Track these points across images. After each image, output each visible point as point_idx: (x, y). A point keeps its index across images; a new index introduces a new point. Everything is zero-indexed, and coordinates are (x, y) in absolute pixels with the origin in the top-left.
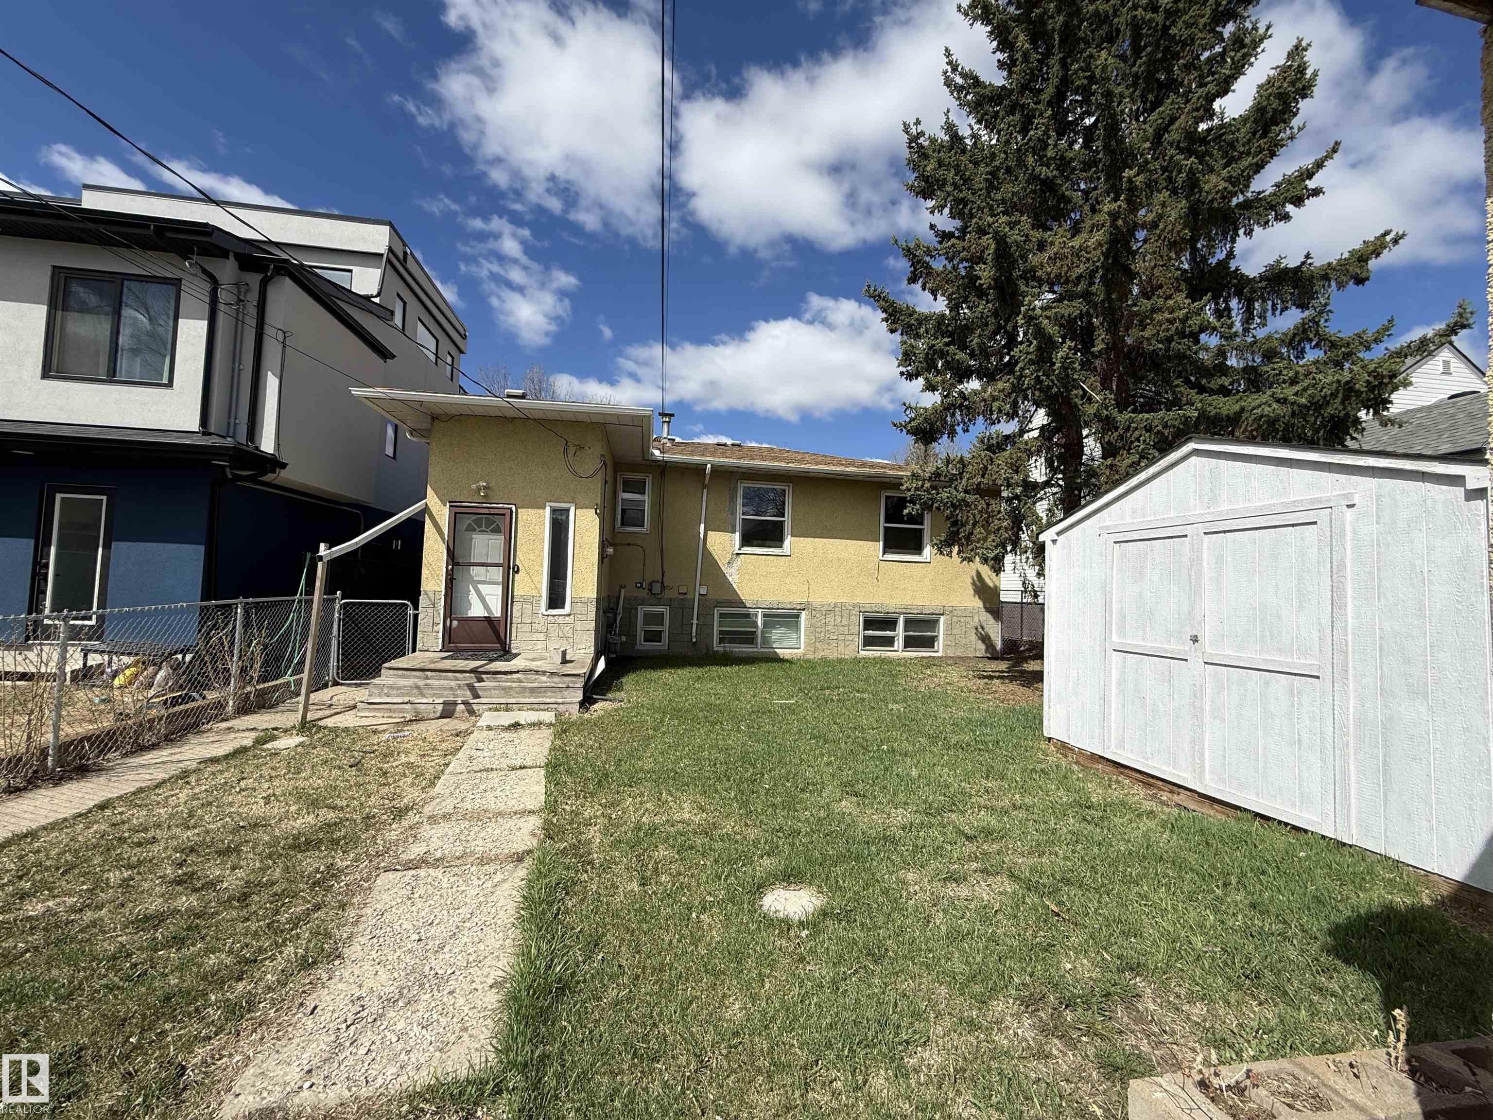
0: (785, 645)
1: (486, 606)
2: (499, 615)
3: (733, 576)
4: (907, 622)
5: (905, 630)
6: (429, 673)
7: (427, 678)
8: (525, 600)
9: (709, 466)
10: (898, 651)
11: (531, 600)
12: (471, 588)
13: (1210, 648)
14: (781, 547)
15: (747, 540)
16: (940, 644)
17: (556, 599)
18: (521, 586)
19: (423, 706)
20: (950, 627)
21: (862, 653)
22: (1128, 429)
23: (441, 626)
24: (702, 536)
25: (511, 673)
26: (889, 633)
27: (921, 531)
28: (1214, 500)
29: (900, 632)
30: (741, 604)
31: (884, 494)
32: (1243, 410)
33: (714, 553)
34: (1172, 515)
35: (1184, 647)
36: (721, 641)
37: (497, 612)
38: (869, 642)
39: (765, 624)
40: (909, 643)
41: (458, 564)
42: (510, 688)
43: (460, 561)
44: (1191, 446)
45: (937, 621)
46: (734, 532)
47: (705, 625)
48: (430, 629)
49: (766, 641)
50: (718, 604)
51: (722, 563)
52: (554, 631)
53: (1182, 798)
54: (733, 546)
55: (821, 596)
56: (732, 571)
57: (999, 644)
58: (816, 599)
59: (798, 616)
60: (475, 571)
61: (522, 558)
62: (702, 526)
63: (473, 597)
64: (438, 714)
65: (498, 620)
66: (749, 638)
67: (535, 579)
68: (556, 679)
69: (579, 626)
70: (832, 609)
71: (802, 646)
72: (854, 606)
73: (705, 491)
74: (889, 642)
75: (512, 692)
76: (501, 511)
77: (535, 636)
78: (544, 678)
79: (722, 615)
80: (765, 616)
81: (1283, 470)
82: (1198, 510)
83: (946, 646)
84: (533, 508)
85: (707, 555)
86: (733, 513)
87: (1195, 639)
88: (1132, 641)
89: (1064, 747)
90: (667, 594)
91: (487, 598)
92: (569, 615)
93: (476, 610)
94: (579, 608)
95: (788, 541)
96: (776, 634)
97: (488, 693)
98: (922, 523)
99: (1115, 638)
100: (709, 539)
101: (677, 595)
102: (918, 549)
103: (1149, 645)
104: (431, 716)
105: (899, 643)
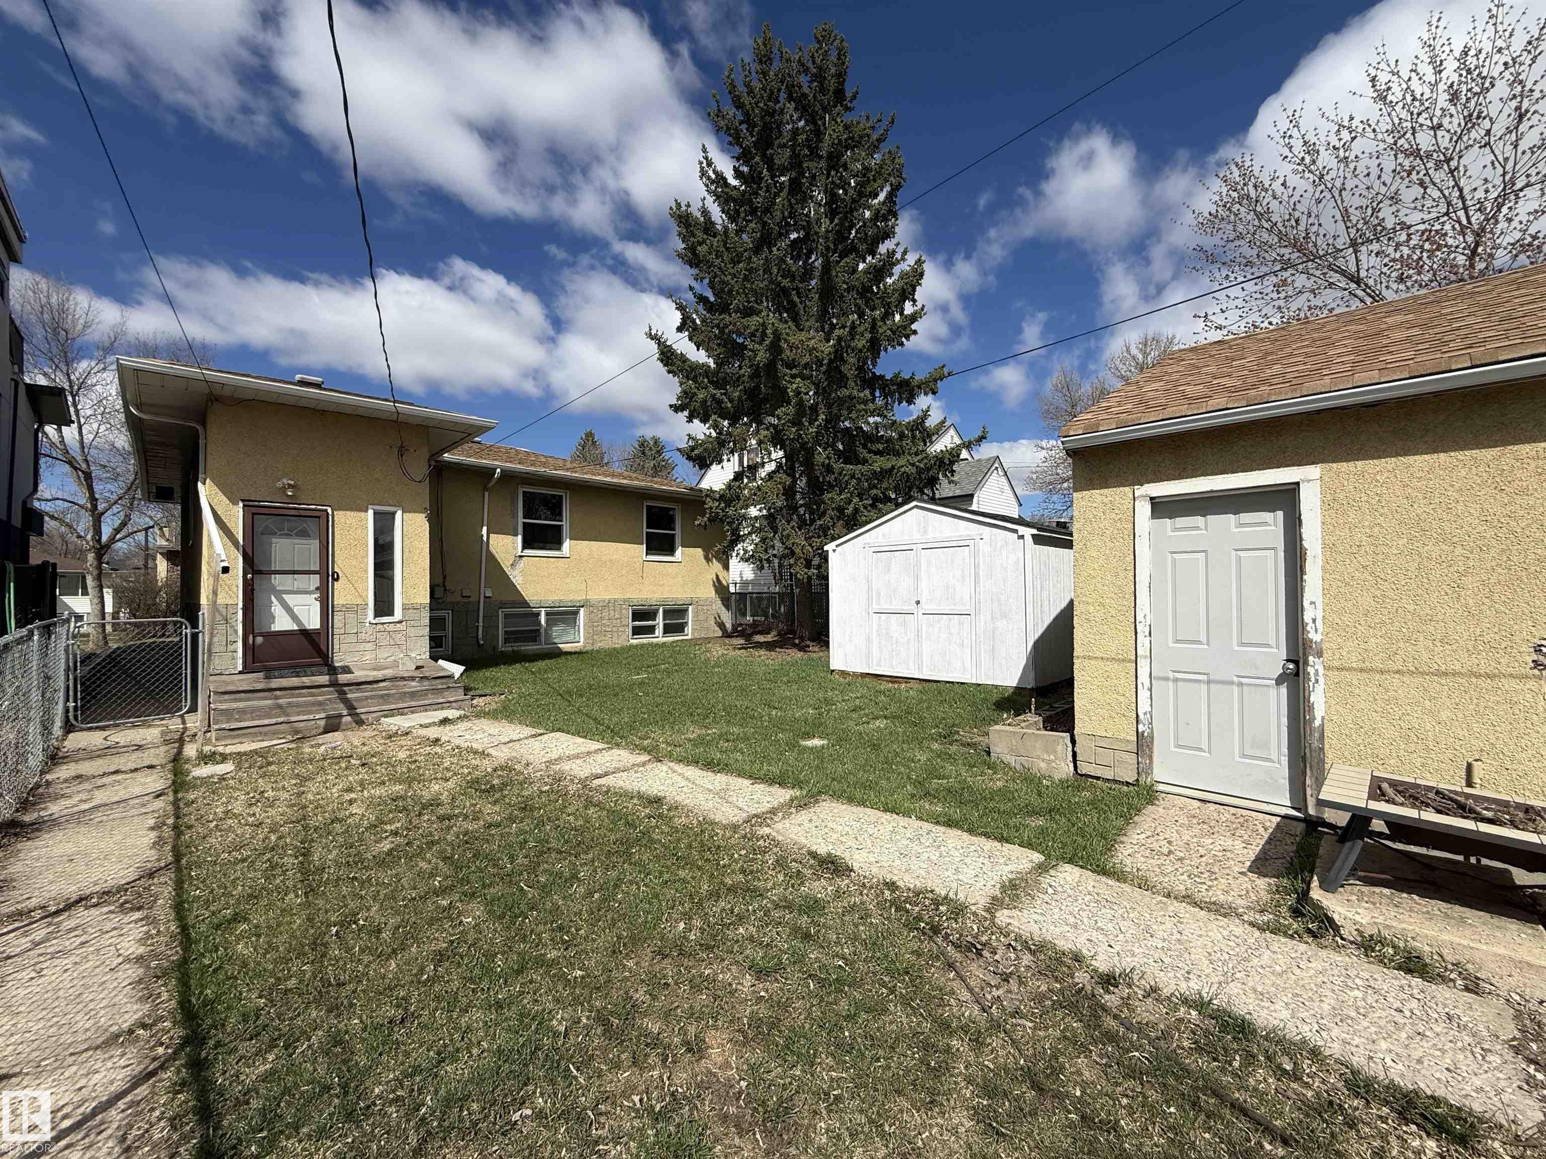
0: (564, 639)
1: (294, 618)
2: (318, 626)
3: (517, 578)
4: (665, 612)
5: (664, 619)
6: (278, 693)
7: (277, 698)
8: (348, 608)
9: (498, 470)
10: (659, 637)
11: (357, 609)
12: (273, 598)
13: (926, 607)
14: (559, 549)
15: (528, 544)
16: (689, 629)
17: (384, 605)
18: (341, 594)
19: (302, 725)
20: (696, 614)
21: (632, 641)
22: (840, 474)
23: (240, 645)
24: (485, 538)
25: (377, 682)
26: (650, 623)
27: (673, 536)
28: (925, 532)
29: (660, 621)
30: (525, 604)
31: (645, 504)
32: (893, 467)
33: (497, 556)
34: (906, 539)
35: (912, 607)
36: (506, 641)
37: (313, 622)
38: (637, 631)
39: (547, 621)
40: (668, 630)
41: (260, 572)
42: (388, 695)
43: (264, 568)
44: (914, 503)
45: (687, 610)
46: (516, 535)
47: (490, 626)
48: (223, 649)
49: (548, 636)
50: (503, 605)
51: (506, 566)
52: (384, 640)
53: (912, 684)
54: (515, 548)
55: (598, 593)
56: (516, 573)
57: (729, 626)
58: (594, 595)
59: (576, 613)
60: (277, 580)
61: (341, 563)
62: (485, 529)
63: (277, 609)
64: (321, 730)
65: (316, 632)
66: (534, 635)
67: (360, 586)
68: (426, 683)
69: (412, 632)
70: (606, 605)
71: (582, 640)
72: (625, 601)
73: (487, 494)
74: (651, 630)
75: (391, 699)
76: (317, 514)
77: (362, 647)
78: (414, 684)
79: (507, 616)
80: (547, 614)
81: (956, 520)
82: (917, 537)
83: (693, 630)
84: (352, 510)
85: (491, 558)
86: (514, 515)
87: (918, 603)
88: (885, 607)
89: (843, 673)
90: (450, 598)
91: (295, 609)
92: (400, 622)
93: (282, 623)
94: (411, 614)
95: (567, 545)
96: (556, 630)
97: (365, 703)
98: (673, 529)
99: (875, 606)
100: (491, 542)
101: (459, 598)
102: (671, 551)
103: (895, 607)
104: (314, 732)
105: (659, 631)
